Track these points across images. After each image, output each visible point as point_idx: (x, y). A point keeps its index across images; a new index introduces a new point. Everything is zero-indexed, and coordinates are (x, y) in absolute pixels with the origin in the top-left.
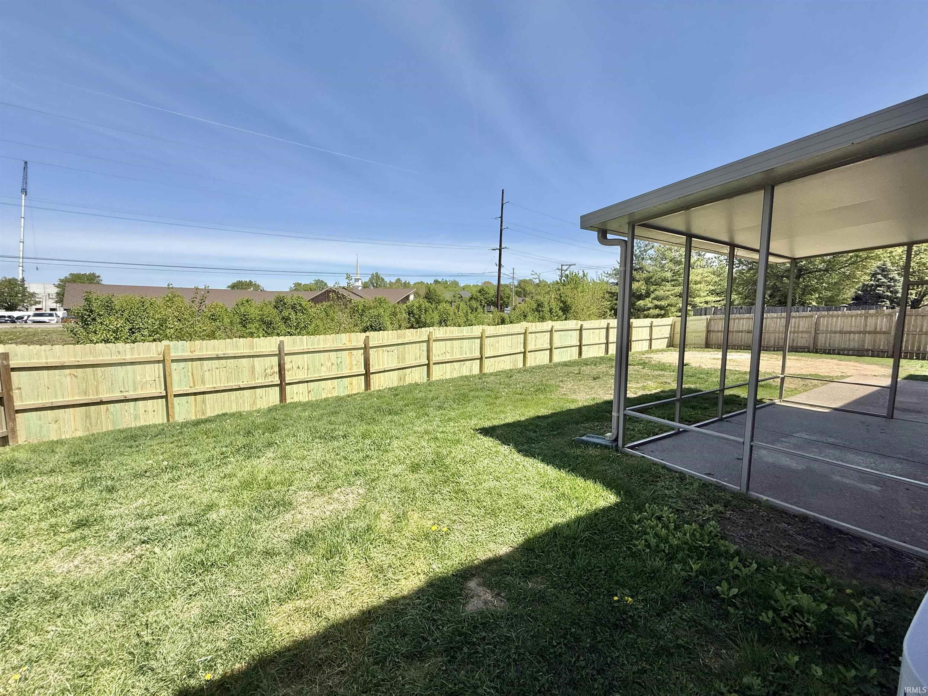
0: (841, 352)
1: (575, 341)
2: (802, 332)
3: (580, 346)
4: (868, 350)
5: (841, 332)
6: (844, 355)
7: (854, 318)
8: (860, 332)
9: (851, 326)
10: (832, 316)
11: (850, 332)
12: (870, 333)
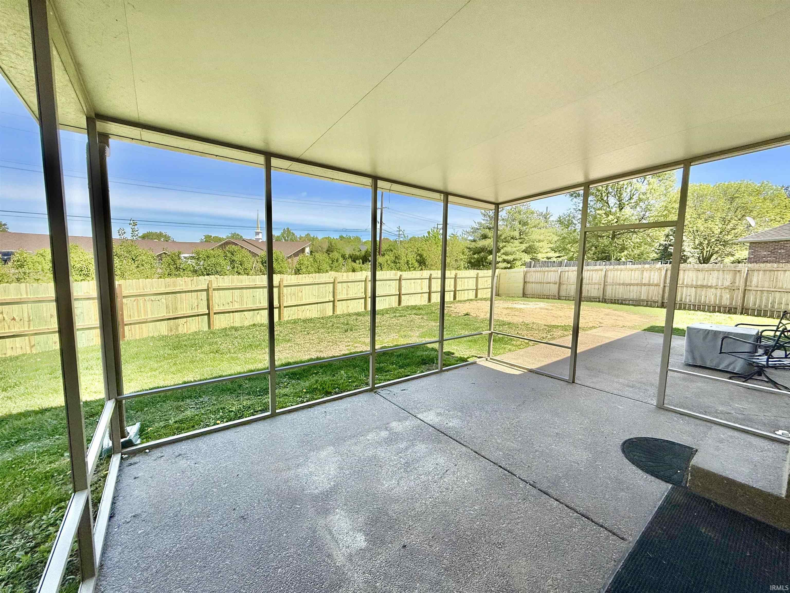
0: (624, 302)
1: (394, 290)
2: (595, 284)
3: (400, 295)
4: (643, 301)
5: (623, 284)
6: (625, 304)
7: (633, 272)
8: (637, 285)
9: (631, 279)
10: (617, 270)
11: (630, 285)
12: (645, 285)
